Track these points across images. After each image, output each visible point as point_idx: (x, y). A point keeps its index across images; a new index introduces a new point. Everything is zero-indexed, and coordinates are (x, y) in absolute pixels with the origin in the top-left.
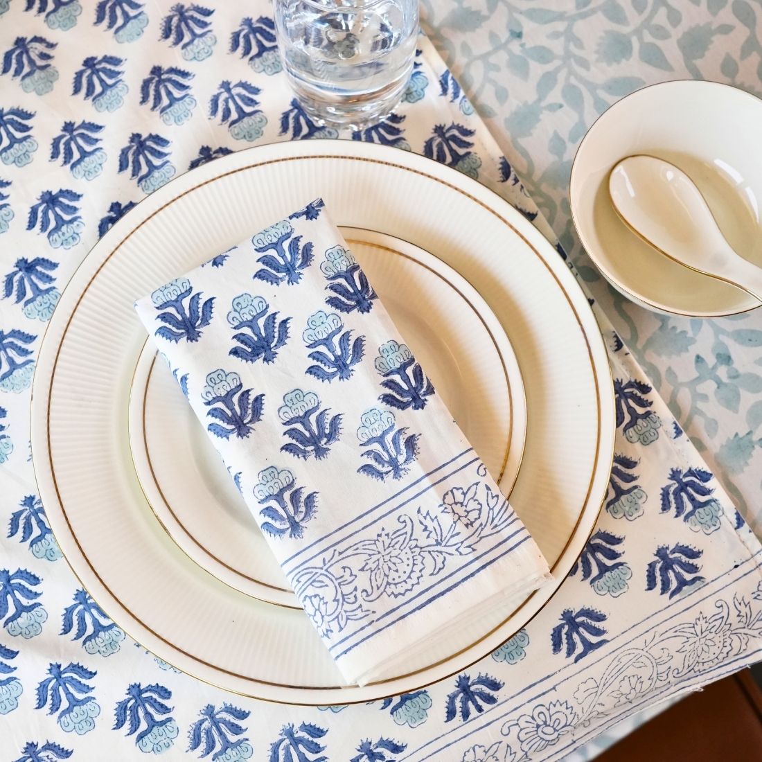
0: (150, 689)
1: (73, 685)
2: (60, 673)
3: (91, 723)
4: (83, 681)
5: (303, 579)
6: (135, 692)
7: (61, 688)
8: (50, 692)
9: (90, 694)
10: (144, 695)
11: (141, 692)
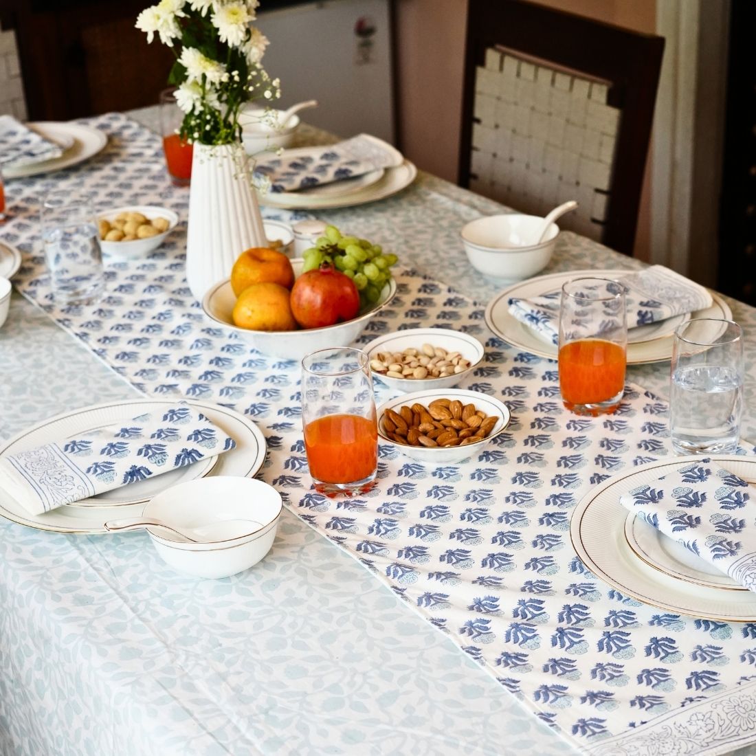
0: (663, 639)
1: (618, 640)
2: (610, 635)
3: (633, 655)
4: (624, 638)
5: (743, 570)
6: (654, 641)
7: (611, 643)
8: (605, 645)
9: (628, 644)
10: (660, 642)
11: (657, 641)
